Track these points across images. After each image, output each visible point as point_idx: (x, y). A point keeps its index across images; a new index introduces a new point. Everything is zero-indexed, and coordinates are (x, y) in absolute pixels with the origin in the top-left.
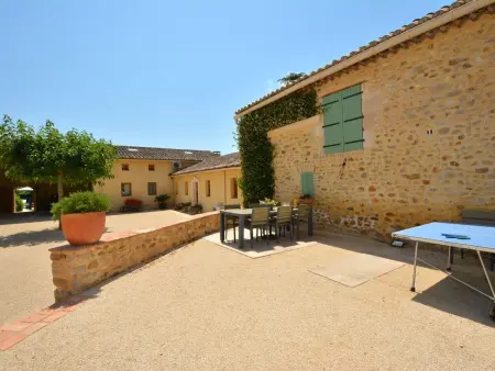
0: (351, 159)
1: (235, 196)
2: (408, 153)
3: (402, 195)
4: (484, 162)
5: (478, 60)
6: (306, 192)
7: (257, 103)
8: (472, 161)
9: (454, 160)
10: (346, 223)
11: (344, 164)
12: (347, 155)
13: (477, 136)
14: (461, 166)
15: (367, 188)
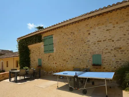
0: (51, 55)
1: (17, 66)
2: (63, 54)
3: (62, 65)
4: (77, 57)
5: (76, 33)
6: (39, 65)
7: (24, 36)
8: (75, 56)
9: (72, 56)
10: (50, 73)
11: (49, 56)
12: (50, 54)
13: (76, 50)
14: (73, 58)
15: (55, 63)
